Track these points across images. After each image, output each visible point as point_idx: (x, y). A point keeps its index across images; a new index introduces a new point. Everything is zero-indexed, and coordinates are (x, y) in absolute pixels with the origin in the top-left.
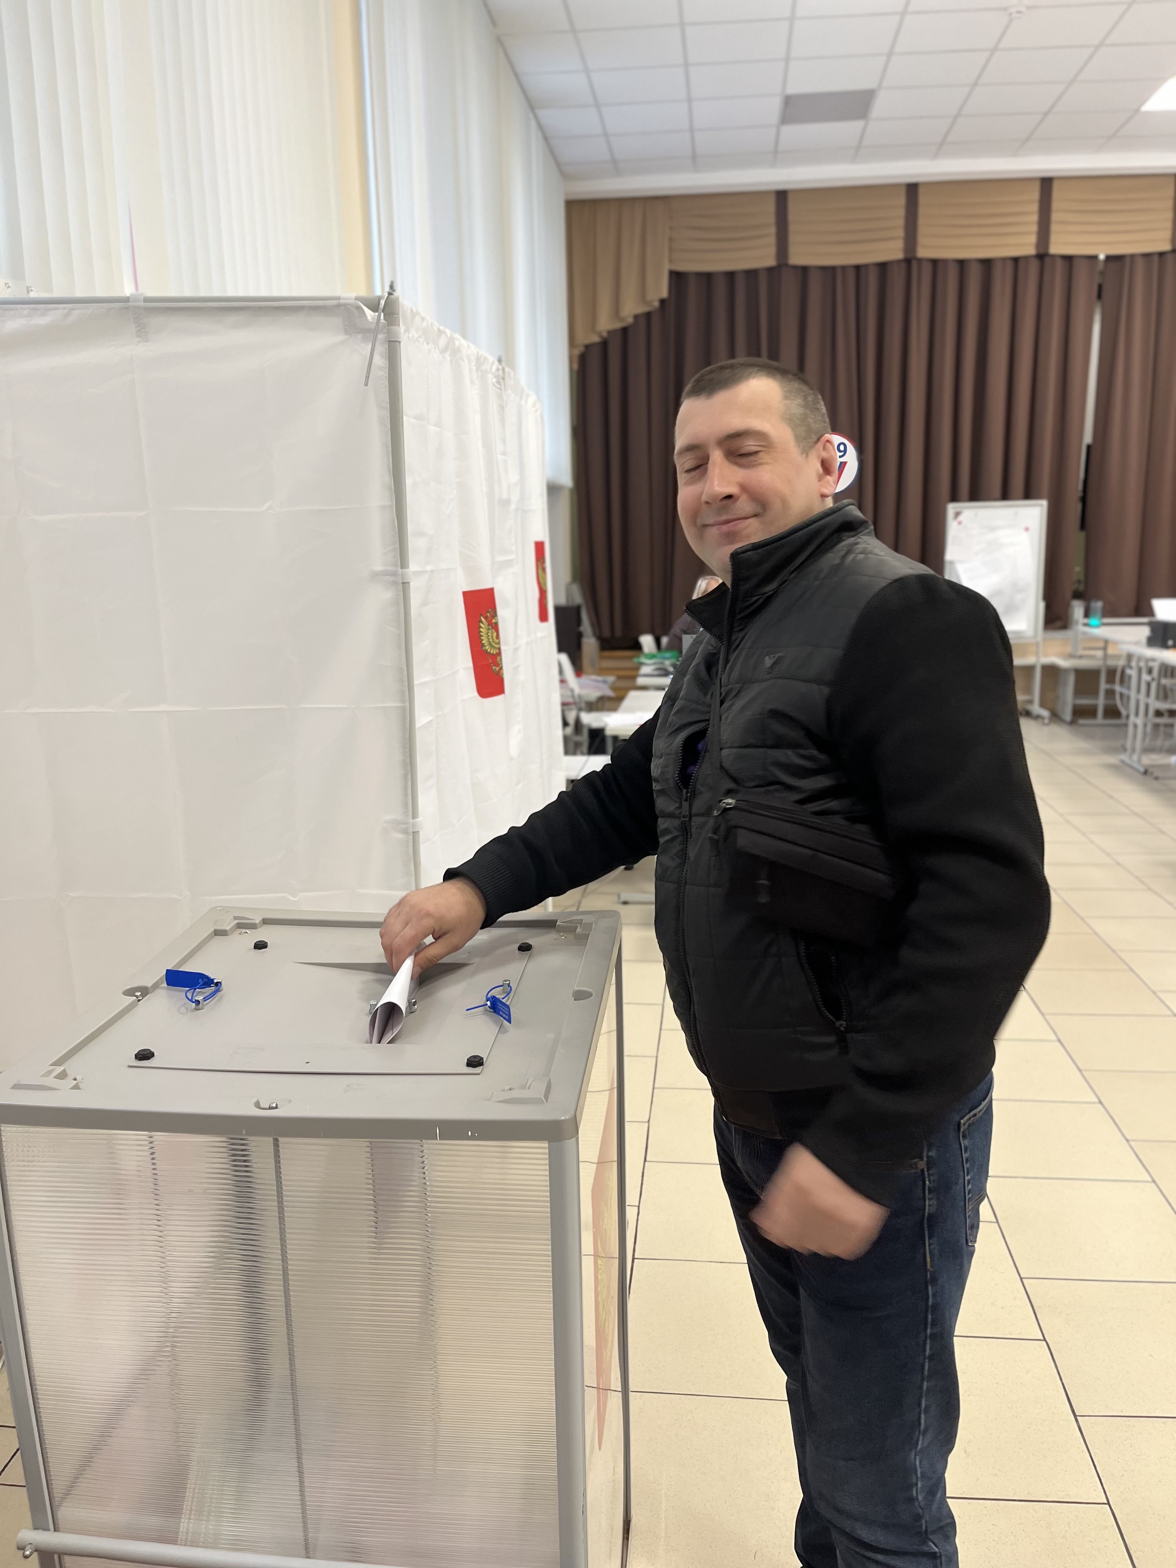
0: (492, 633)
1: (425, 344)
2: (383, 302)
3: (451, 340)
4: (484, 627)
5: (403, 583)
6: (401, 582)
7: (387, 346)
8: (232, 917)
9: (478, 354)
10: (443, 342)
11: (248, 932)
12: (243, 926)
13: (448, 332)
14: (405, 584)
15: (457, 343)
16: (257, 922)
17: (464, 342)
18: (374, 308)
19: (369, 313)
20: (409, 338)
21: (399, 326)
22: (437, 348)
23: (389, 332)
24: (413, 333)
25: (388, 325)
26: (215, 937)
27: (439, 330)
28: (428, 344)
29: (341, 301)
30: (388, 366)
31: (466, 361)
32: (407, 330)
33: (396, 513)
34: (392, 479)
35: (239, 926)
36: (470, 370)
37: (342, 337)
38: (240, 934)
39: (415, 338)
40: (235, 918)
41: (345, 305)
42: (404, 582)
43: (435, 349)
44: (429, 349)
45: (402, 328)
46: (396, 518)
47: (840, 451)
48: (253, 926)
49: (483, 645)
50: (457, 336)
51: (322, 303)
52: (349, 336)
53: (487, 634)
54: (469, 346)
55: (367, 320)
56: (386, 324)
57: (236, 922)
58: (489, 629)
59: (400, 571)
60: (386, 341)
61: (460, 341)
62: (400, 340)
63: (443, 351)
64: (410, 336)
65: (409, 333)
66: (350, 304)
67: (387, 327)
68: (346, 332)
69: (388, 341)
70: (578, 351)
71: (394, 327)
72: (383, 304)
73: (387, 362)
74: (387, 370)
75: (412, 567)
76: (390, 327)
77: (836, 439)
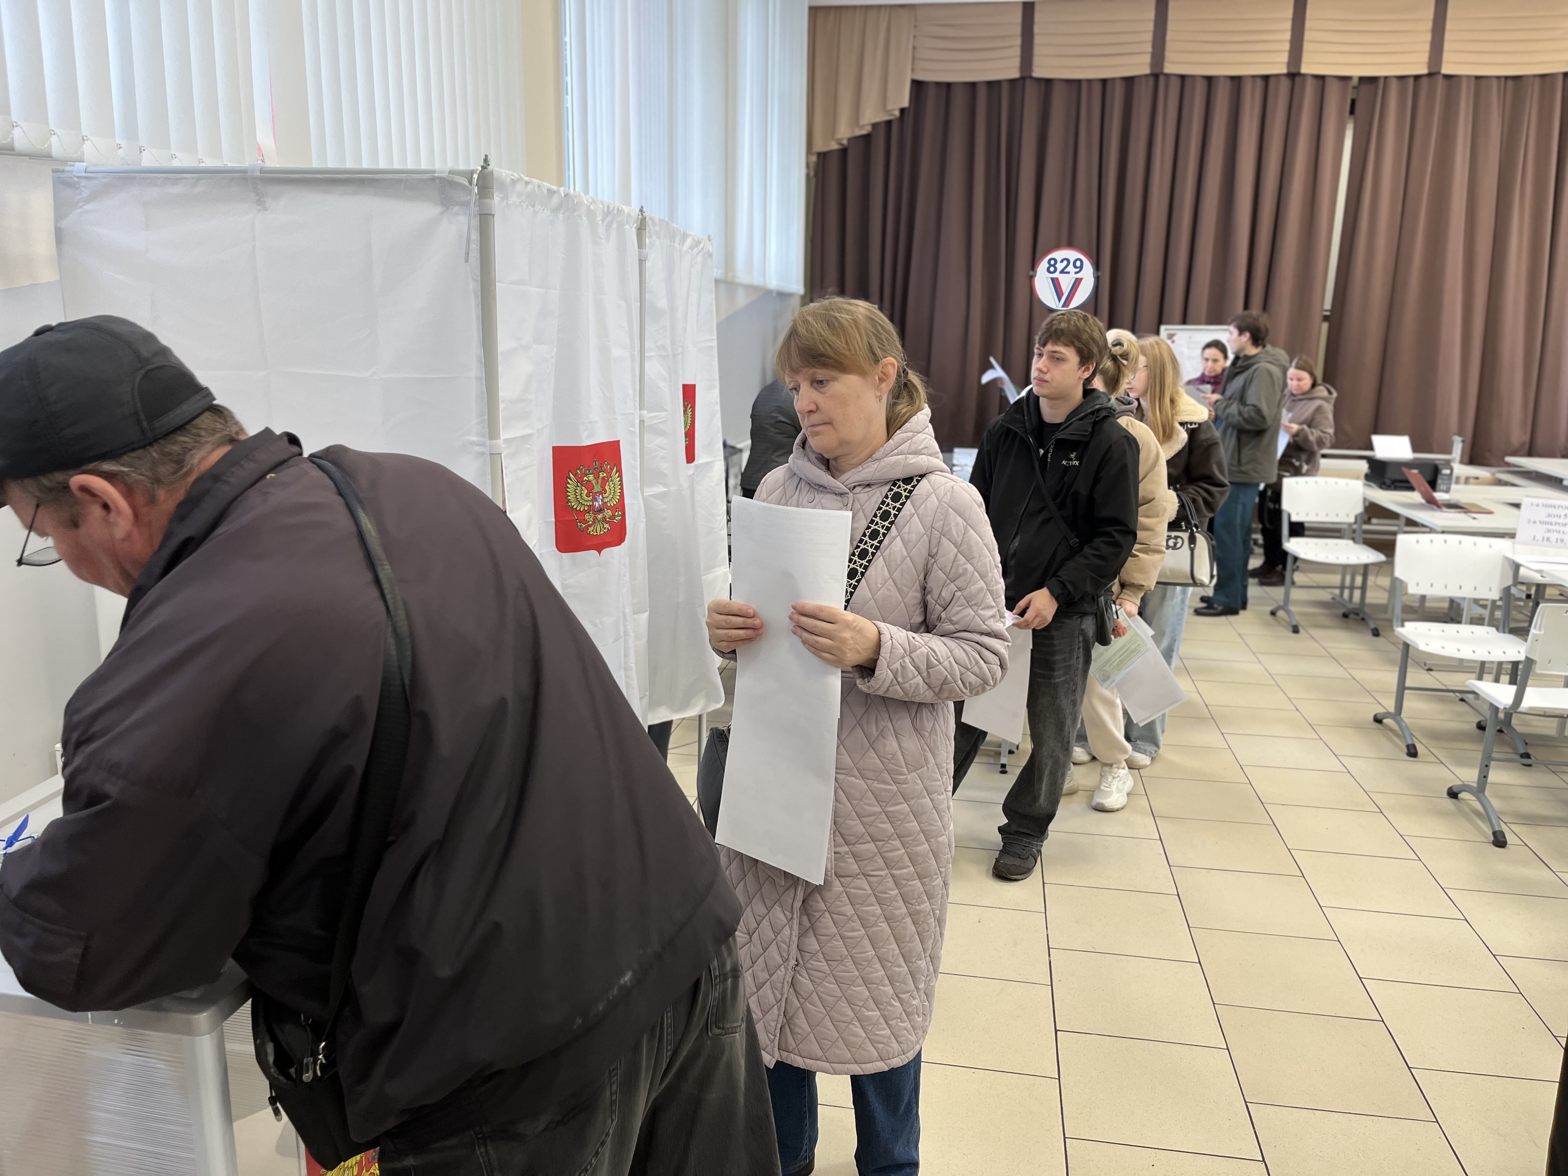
1: (529, 208)
2: (477, 174)
4: (571, 483)
5: (491, 454)
7: (479, 219)
21: (495, 197)
23: (480, 206)
25: (483, 197)
29: (436, 174)
30: (479, 238)
33: (486, 384)
34: (483, 351)
37: (438, 209)
41: (439, 178)
45: (497, 199)
46: (485, 389)
47: (1075, 267)
49: (568, 501)
51: (418, 176)
52: (444, 209)
53: (573, 491)
59: (488, 442)
60: (478, 214)
62: (493, 213)
66: (444, 178)
67: (480, 198)
68: (442, 205)
69: (480, 214)
70: (814, 158)
71: (487, 201)
72: (476, 178)
73: (479, 235)
74: (479, 243)
75: (504, 435)
76: (482, 200)
77: (1072, 255)
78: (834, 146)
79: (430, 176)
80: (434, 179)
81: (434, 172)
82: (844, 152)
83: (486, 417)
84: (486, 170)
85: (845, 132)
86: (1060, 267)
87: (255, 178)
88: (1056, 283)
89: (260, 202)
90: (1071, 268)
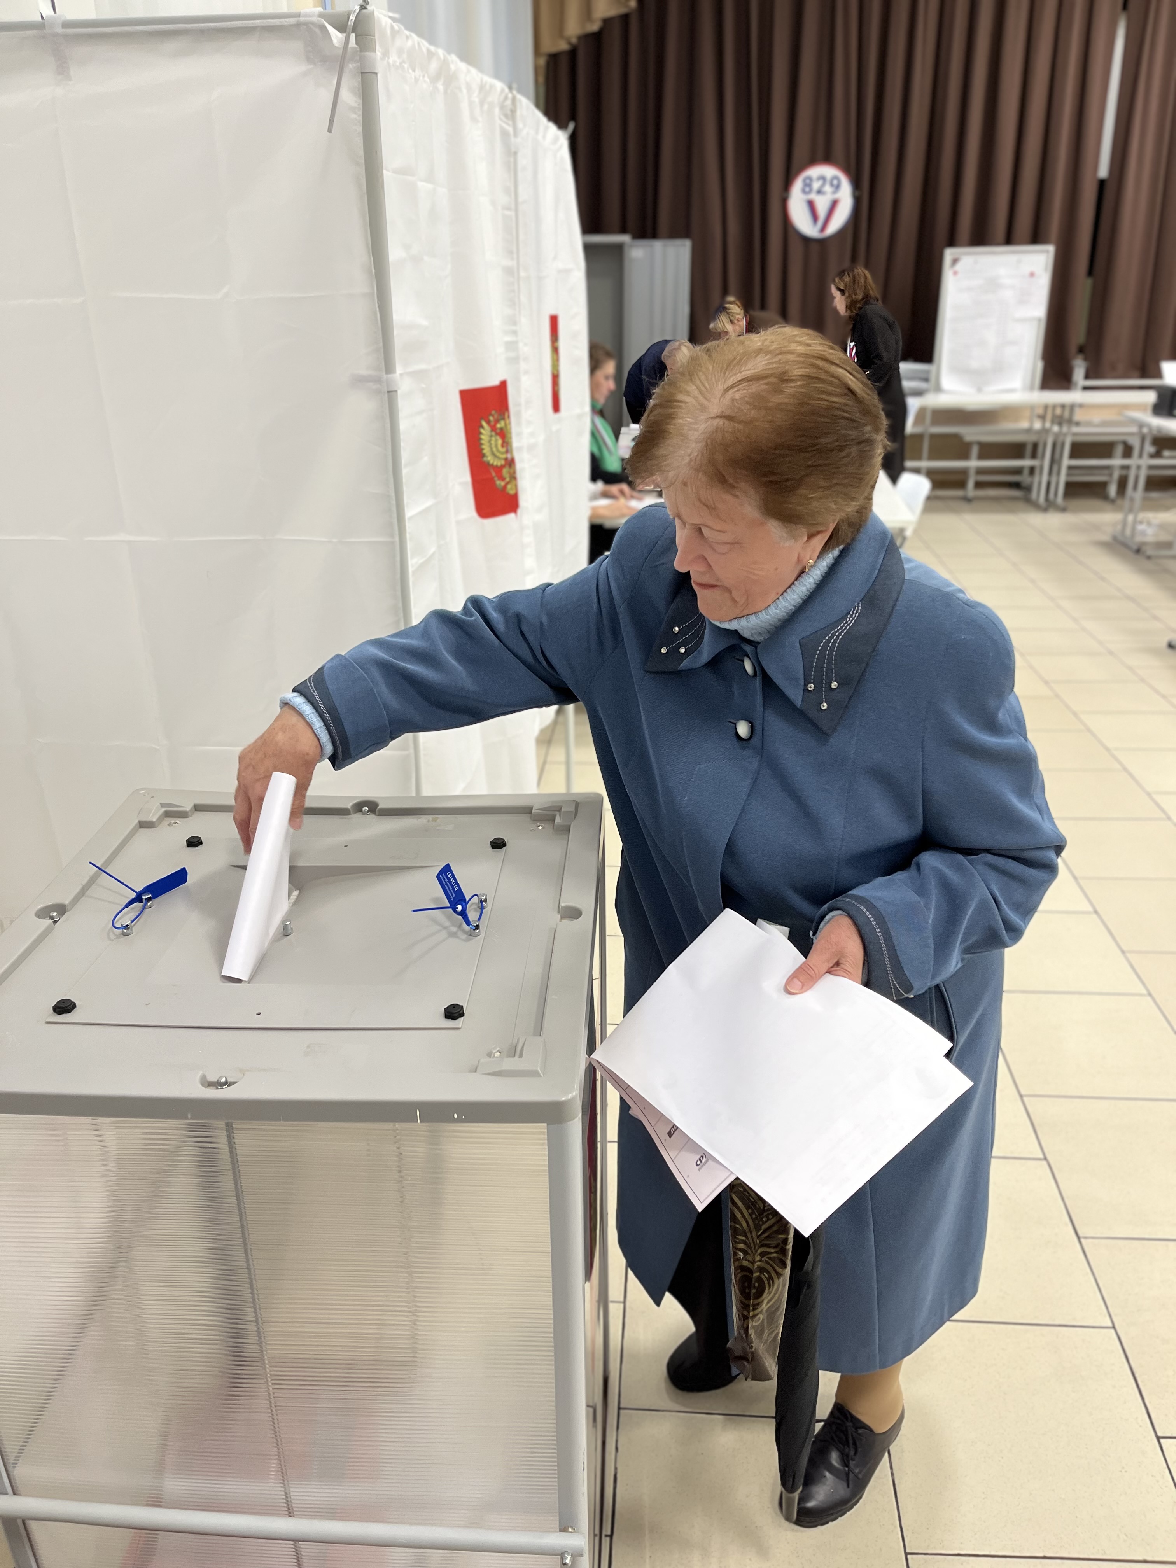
0: (496, 440)
1: (410, 71)
2: (353, 17)
3: (445, 63)
4: (485, 432)
5: (388, 392)
6: (386, 391)
7: (360, 80)
8: (159, 804)
9: (482, 80)
10: (434, 66)
11: (178, 822)
12: (172, 814)
13: (441, 52)
14: (391, 393)
15: (453, 67)
16: (188, 810)
17: (463, 66)
18: (341, 28)
19: (337, 37)
20: (388, 63)
21: (375, 51)
22: (426, 75)
23: (362, 60)
24: (394, 58)
25: (361, 51)
26: (141, 830)
27: (428, 51)
28: (414, 71)
29: (301, 19)
30: (361, 106)
31: (465, 91)
32: (386, 54)
33: (378, 303)
34: (372, 258)
35: (168, 815)
36: (471, 103)
37: (304, 67)
38: (169, 825)
39: (398, 64)
40: (163, 805)
41: (306, 24)
42: (389, 390)
43: (424, 76)
44: (415, 77)
45: (379, 53)
46: (378, 309)
47: (832, 185)
48: (183, 815)
49: (483, 455)
50: (453, 57)
51: (277, 22)
52: (311, 66)
53: (490, 441)
54: (469, 71)
55: (334, 45)
56: (358, 49)
57: (164, 809)
58: (491, 436)
59: (385, 376)
60: (358, 73)
61: (457, 64)
62: (376, 71)
63: (435, 79)
64: (391, 61)
65: (389, 58)
66: (313, 23)
67: (358, 53)
68: (309, 60)
69: (362, 73)
70: (542, 61)
71: (368, 54)
72: (354, 19)
73: (361, 101)
74: (361, 113)
75: (399, 370)
76: (363, 53)
77: (829, 171)
78: (563, 46)
79: (292, 21)
80: (298, 25)
81: (298, 15)
82: (573, 53)
83: (381, 344)
84: (364, 11)
85: (574, 28)
86: (816, 185)
87: (56, 35)
88: (811, 205)
89: (62, 69)
90: (828, 188)
